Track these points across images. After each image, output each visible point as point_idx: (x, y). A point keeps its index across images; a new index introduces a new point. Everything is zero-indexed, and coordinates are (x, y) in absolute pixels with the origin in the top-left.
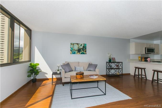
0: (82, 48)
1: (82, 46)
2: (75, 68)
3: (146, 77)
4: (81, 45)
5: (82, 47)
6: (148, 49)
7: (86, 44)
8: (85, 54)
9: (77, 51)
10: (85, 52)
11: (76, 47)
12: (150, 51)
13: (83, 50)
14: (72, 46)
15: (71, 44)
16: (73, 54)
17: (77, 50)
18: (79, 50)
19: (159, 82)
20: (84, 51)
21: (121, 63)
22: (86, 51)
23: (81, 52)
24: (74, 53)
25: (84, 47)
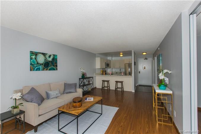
0: (52, 61)
1: (52, 57)
2: (47, 94)
3: (109, 88)
4: (50, 56)
5: (50, 59)
6: (107, 64)
7: (57, 55)
8: (56, 69)
9: (43, 66)
10: (55, 68)
11: (41, 59)
12: (108, 65)
13: (52, 63)
14: (34, 57)
15: (32, 53)
16: (36, 70)
17: (42, 64)
18: (47, 63)
19: (118, 89)
20: (54, 66)
21: (91, 79)
22: (57, 66)
23: (50, 68)
24: (38, 69)
25: (53, 59)
